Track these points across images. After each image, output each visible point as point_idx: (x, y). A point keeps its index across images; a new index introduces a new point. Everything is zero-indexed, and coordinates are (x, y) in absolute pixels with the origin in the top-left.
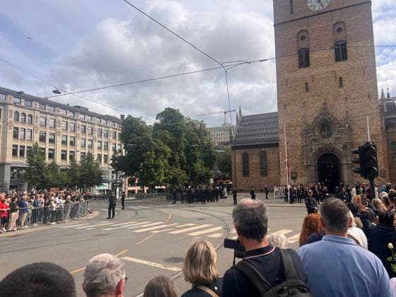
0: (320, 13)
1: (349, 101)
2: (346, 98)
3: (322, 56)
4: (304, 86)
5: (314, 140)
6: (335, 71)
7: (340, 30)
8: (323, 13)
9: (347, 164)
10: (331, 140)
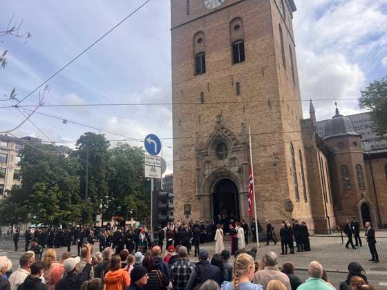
0: (216, 11)
1: (247, 111)
2: (244, 107)
3: (218, 57)
4: (200, 97)
5: (208, 162)
6: (232, 76)
7: (237, 27)
8: (218, 10)
9: (244, 193)
10: (226, 161)
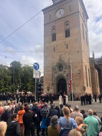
1: (70, 54)
2: (69, 53)
3: (61, 35)
4: (54, 49)
5: (56, 72)
6: (65, 42)
7: (67, 24)
8: (61, 18)
9: (68, 83)
10: (62, 72)
